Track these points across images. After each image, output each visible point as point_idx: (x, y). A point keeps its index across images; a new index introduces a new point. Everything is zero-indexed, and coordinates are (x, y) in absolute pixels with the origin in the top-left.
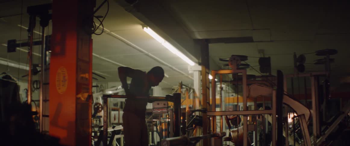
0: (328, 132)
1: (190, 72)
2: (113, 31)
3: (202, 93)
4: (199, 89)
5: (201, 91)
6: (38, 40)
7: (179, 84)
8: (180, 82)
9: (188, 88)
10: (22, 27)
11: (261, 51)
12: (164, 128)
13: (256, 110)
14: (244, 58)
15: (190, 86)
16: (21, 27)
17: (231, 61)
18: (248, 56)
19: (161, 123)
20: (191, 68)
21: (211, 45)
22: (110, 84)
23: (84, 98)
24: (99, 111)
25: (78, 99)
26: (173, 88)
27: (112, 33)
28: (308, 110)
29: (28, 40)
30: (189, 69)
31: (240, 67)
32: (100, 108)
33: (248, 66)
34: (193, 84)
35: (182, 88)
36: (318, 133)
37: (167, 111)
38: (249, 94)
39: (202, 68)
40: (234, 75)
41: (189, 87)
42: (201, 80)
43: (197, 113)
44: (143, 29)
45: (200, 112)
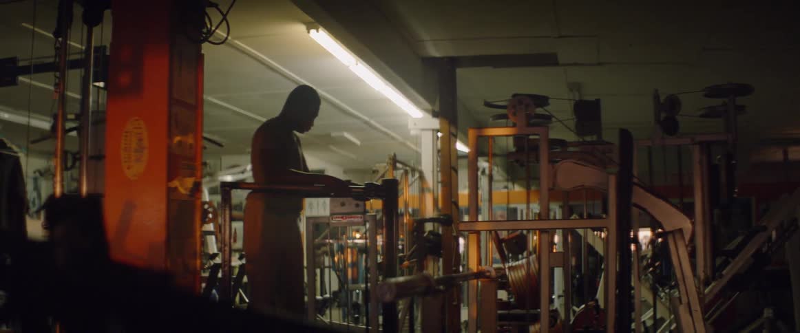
0: (728, 273)
1: (413, 132)
2: (238, 38)
3: (440, 180)
4: (433, 171)
5: (437, 176)
6: (77, 57)
7: (390, 159)
8: (393, 155)
9: (408, 168)
10: (36, 29)
11: (575, 87)
12: (349, 260)
13: (564, 219)
14: (542, 101)
15: (412, 165)
16: (33, 32)
17: (514, 107)
18: (550, 96)
19: (342, 249)
20: (415, 124)
21: (460, 72)
22: (227, 160)
23: (186, 189)
24: (207, 220)
25: (171, 191)
26: (374, 169)
27: (237, 42)
28: (688, 221)
29: (56, 56)
30: (411, 126)
31: (533, 121)
32: (209, 213)
33: (548, 118)
34: (419, 161)
35: (395, 168)
36: (709, 272)
37: (362, 219)
38: (554, 184)
39: (441, 124)
40: (518, 139)
41: (409, 166)
42: (439, 151)
43: (429, 227)
44: (309, 32)
45: (436, 224)
